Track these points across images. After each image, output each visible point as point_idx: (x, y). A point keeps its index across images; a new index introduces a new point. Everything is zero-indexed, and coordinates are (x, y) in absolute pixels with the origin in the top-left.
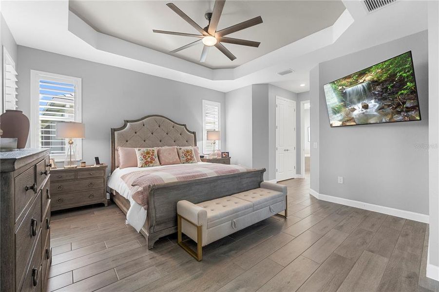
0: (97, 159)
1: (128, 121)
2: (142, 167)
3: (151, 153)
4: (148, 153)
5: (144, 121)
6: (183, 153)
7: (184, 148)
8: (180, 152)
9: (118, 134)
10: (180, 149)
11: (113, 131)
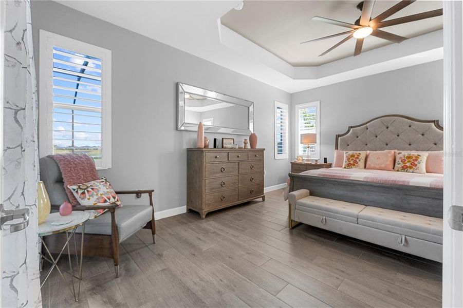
0: (325, 160)
1: (351, 127)
2: (345, 168)
3: (356, 156)
4: (353, 156)
5: (368, 125)
6: (401, 158)
7: (405, 153)
8: (398, 157)
9: (341, 139)
10: (399, 153)
11: (338, 136)
